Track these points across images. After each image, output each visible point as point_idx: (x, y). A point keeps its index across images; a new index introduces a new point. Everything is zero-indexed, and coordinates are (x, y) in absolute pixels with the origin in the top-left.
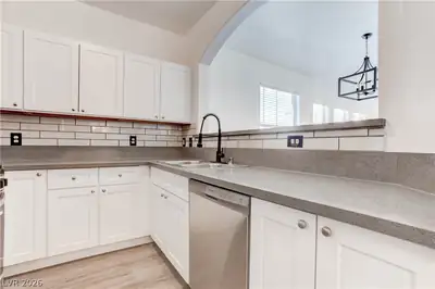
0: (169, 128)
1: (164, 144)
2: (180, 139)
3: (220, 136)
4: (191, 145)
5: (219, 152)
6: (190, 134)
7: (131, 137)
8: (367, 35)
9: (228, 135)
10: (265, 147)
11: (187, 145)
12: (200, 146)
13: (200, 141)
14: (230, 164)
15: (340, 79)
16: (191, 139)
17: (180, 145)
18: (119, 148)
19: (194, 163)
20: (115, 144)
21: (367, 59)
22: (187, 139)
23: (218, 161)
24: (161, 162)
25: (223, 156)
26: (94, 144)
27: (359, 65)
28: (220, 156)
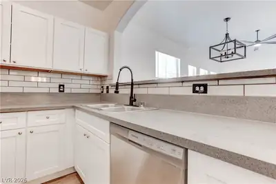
0: (91, 79)
1: (87, 91)
2: (100, 87)
3: (132, 84)
4: (108, 92)
5: (131, 97)
6: (107, 83)
7: (60, 86)
8: (227, 19)
9: (139, 84)
10: (171, 93)
11: (105, 91)
12: (117, 92)
13: (117, 88)
14: (142, 107)
15: (210, 47)
16: (108, 87)
17: (99, 91)
18: (49, 94)
19: (111, 106)
20: (46, 91)
21: (227, 35)
22: (105, 87)
23: (131, 104)
24: (83, 106)
25: (135, 100)
26: (26, 90)
27: (222, 38)
28: (133, 101)
